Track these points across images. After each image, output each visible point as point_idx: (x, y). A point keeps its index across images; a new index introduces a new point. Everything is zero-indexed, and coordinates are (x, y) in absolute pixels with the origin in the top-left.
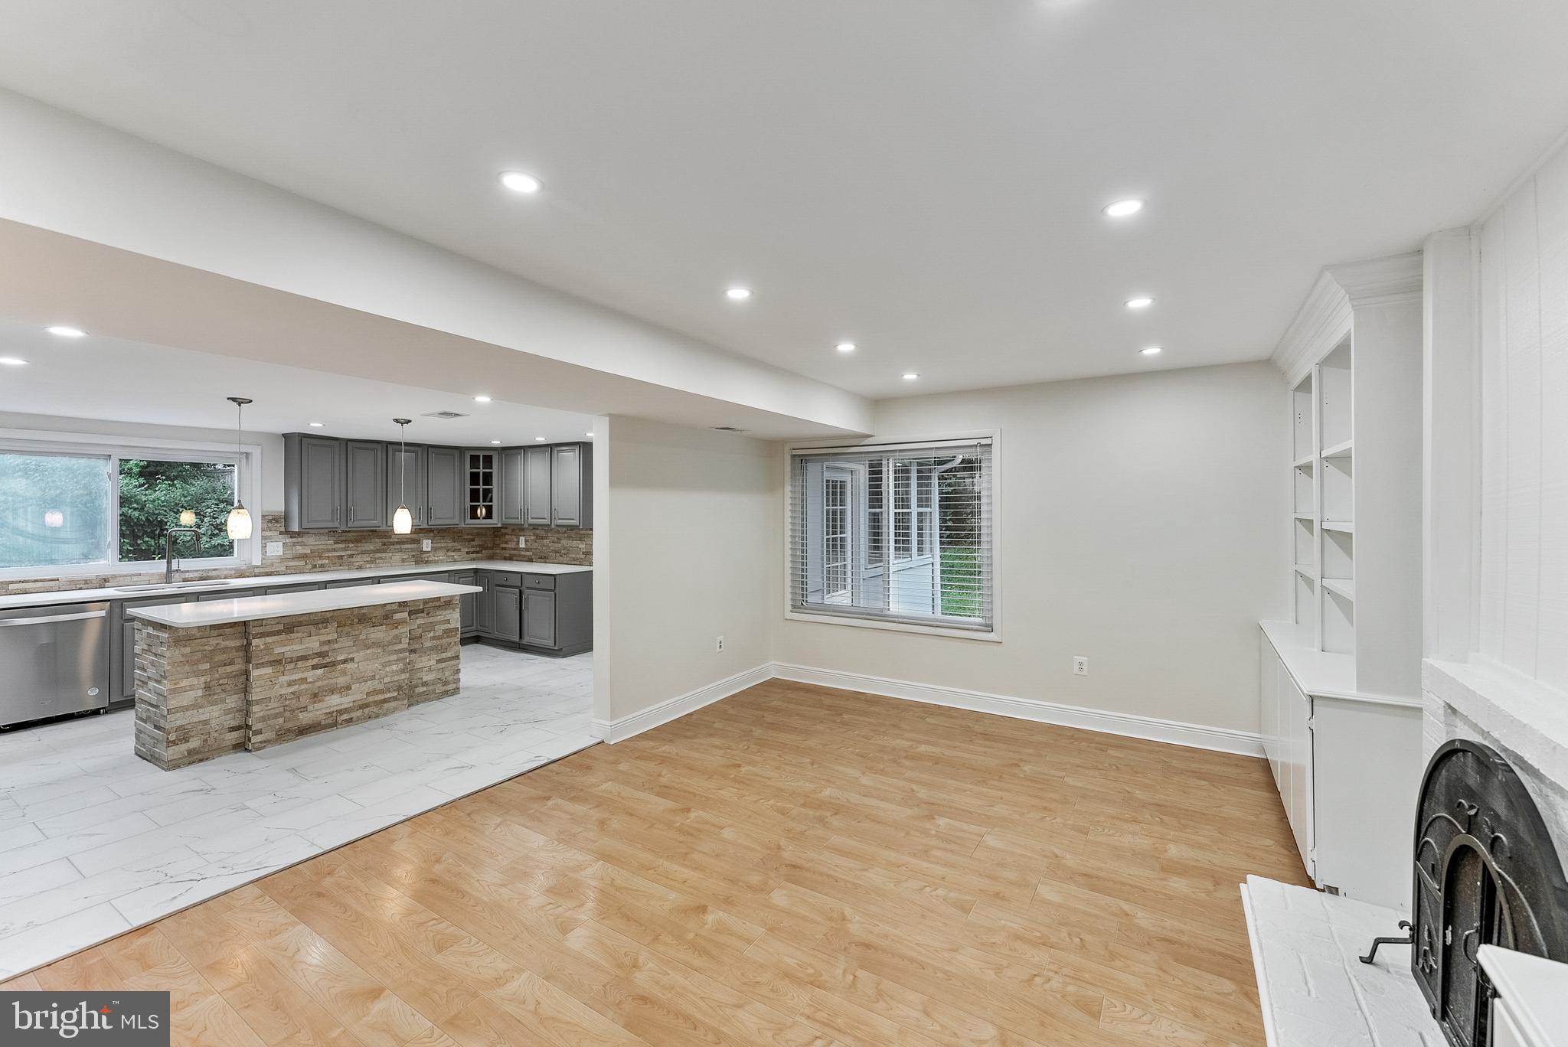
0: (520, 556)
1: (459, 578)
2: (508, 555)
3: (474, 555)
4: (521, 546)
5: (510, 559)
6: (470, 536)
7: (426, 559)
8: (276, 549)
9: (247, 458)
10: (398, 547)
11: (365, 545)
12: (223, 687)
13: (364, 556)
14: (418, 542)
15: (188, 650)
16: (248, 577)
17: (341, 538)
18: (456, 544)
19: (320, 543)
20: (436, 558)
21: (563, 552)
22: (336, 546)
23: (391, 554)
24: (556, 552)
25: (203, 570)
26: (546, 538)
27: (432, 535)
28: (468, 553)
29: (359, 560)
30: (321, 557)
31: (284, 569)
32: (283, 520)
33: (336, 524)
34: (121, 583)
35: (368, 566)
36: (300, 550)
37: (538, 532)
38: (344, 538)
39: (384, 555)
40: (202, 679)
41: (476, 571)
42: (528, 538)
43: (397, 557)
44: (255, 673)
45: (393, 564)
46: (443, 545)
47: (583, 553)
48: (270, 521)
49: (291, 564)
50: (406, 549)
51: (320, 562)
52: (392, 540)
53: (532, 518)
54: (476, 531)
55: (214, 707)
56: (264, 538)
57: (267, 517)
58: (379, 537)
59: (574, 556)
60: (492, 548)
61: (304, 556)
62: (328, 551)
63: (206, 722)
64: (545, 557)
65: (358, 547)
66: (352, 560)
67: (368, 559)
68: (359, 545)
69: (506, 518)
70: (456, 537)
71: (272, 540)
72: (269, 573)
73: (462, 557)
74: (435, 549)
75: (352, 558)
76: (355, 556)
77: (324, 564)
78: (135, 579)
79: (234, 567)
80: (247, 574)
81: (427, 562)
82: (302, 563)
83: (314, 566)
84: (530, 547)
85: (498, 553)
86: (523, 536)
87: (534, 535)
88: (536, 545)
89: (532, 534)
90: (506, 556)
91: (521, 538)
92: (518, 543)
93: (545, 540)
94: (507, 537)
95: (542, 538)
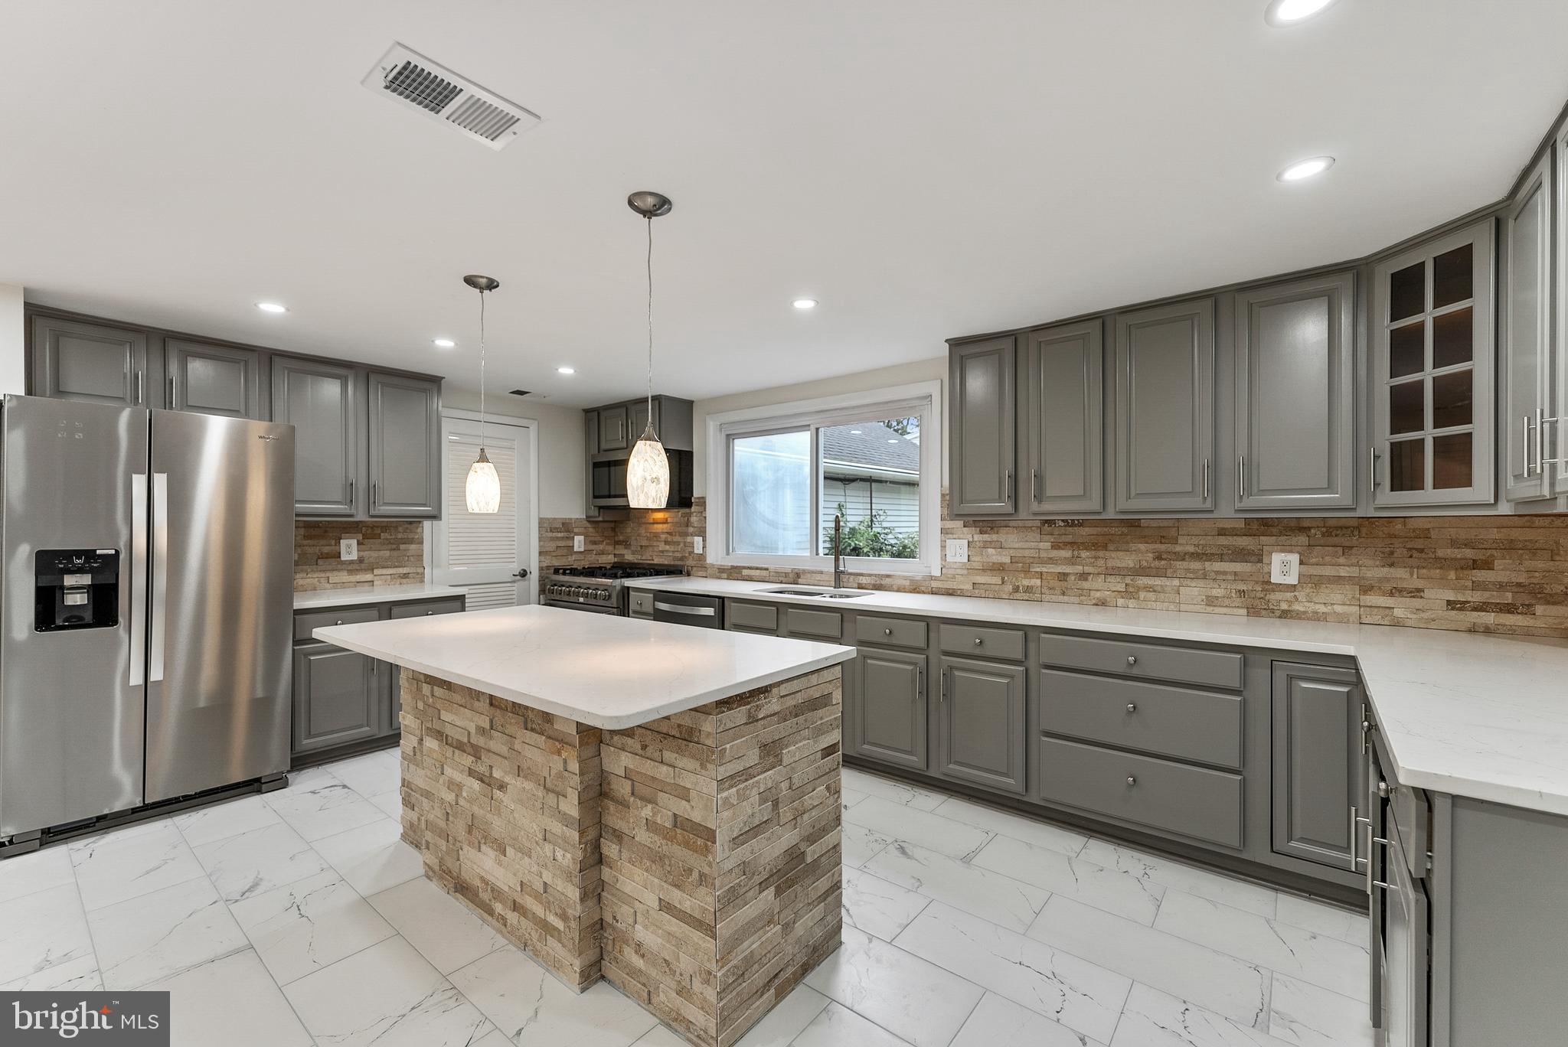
7: (1284, 606)
8: (958, 550)
10: (1196, 565)
11: (1113, 554)
13: (1111, 579)
14: (1250, 556)
16: (924, 593)
17: (1064, 539)
18: (1400, 573)
19: (1027, 545)
20: (1322, 609)
22: (1055, 553)
23: (1176, 582)
25: (876, 575)
27: (1303, 539)
30: (1027, 572)
31: (969, 587)
35: (1120, 602)
36: (994, 556)
38: (1069, 538)
39: (1157, 582)
43: (1194, 591)
45: (1183, 607)
46: (1343, 572)
49: (980, 579)
50: (1217, 573)
51: (1026, 582)
52: (1178, 548)
56: (944, 531)
58: (1145, 539)
61: (998, 568)
62: (1043, 562)
65: (1096, 558)
66: (1086, 585)
67: (1121, 587)
68: (1101, 554)
70: (1403, 551)
71: (955, 536)
72: (951, 591)
73: (1425, 615)
74: (1311, 581)
75: (1086, 579)
76: (1090, 578)
77: (1032, 587)
78: (818, 577)
79: (910, 574)
80: (923, 589)
81: (1285, 615)
82: (997, 580)
83: (1016, 589)
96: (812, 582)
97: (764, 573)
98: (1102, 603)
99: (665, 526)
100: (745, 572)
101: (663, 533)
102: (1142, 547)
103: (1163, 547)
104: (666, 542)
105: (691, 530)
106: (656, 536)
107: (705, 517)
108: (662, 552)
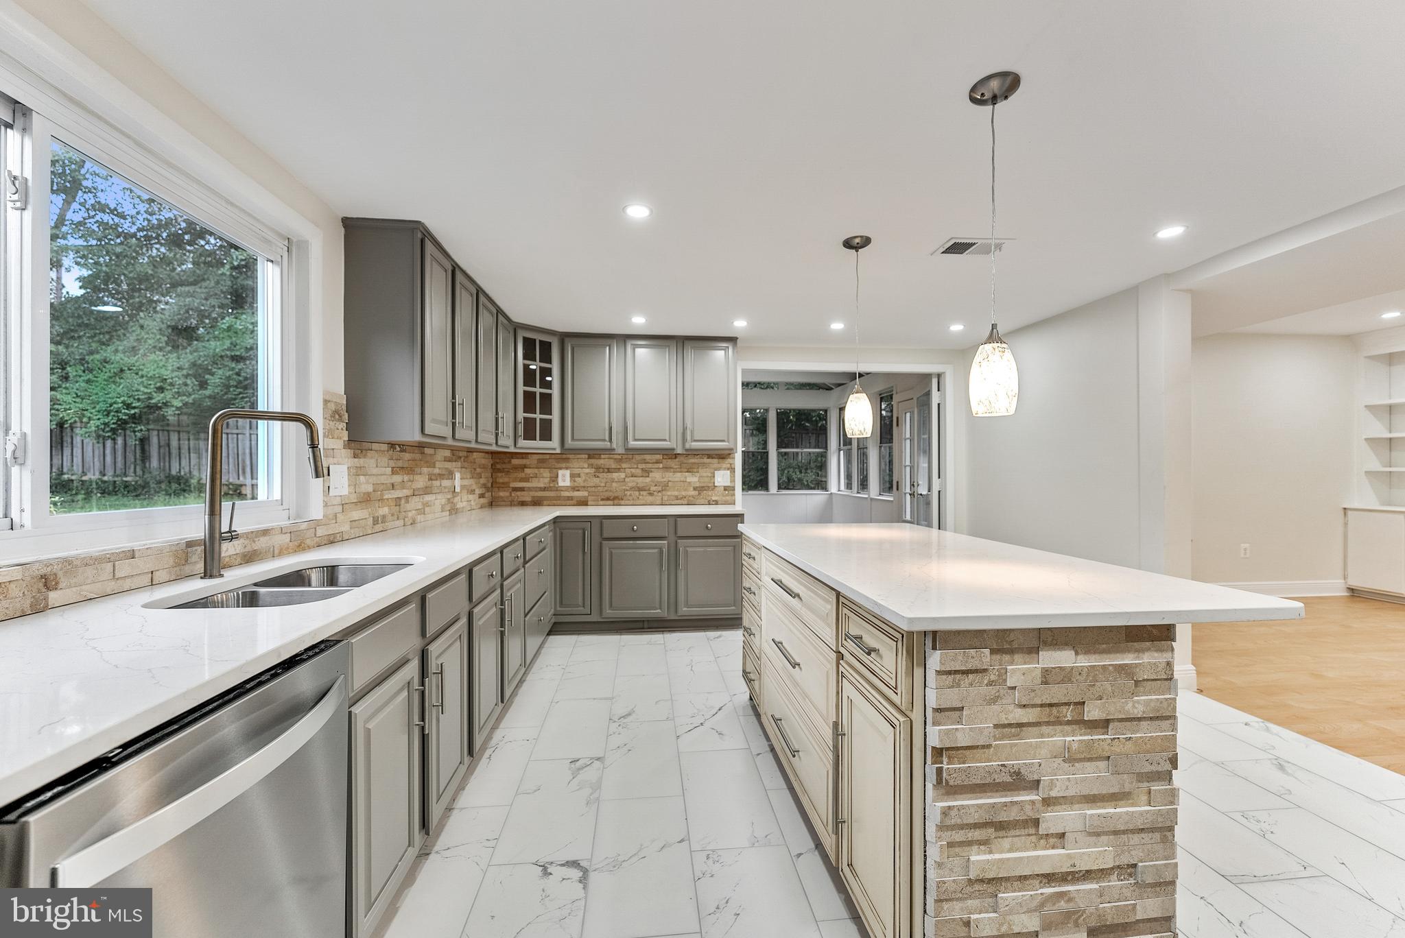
0: (558, 498)
2: (528, 499)
3: (482, 501)
4: (561, 484)
6: (480, 470)
8: (341, 479)
10: (438, 483)
11: (416, 477)
14: (451, 475)
16: (309, 547)
18: (473, 482)
19: (381, 471)
20: (462, 505)
21: (653, 488)
22: (392, 477)
23: (434, 496)
24: (640, 489)
26: (618, 470)
27: (460, 464)
28: (479, 496)
29: (413, 506)
36: (363, 484)
37: (601, 462)
39: (429, 498)
42: (576, 471)
43: (438, 502)
47: (695, 489)
48: (336, 415)
49: (355, 515)
50: (444, 487)
51: (381, 512)
52: (435, 472)
53: (636, 440)
56: (326, 454)
58: (427, 463)
59: (676, 493)
60: (493, 490)
61: (367, 499)
62: (388, 488)
64: (615, 498)
65: (409, 481)
68: (411, 477)
69: (574, 440)
70: (473, 470)
71: (336, 461)
72: (333, 539)
76: (409, 500)
77: (384, 516)
82: (366, 514)
84: (582, 484)
85: (502, 497)
86: (567, 468)
87: (591, 466)
88: (596, 481)
89: (586, 466)
90: (524, 500)
91: (560, 472)
92: (555, 478)
93: (616, 474)
94: (527, 471)
95: (609, 470)
102: (425, 470)
103: (431, 470)
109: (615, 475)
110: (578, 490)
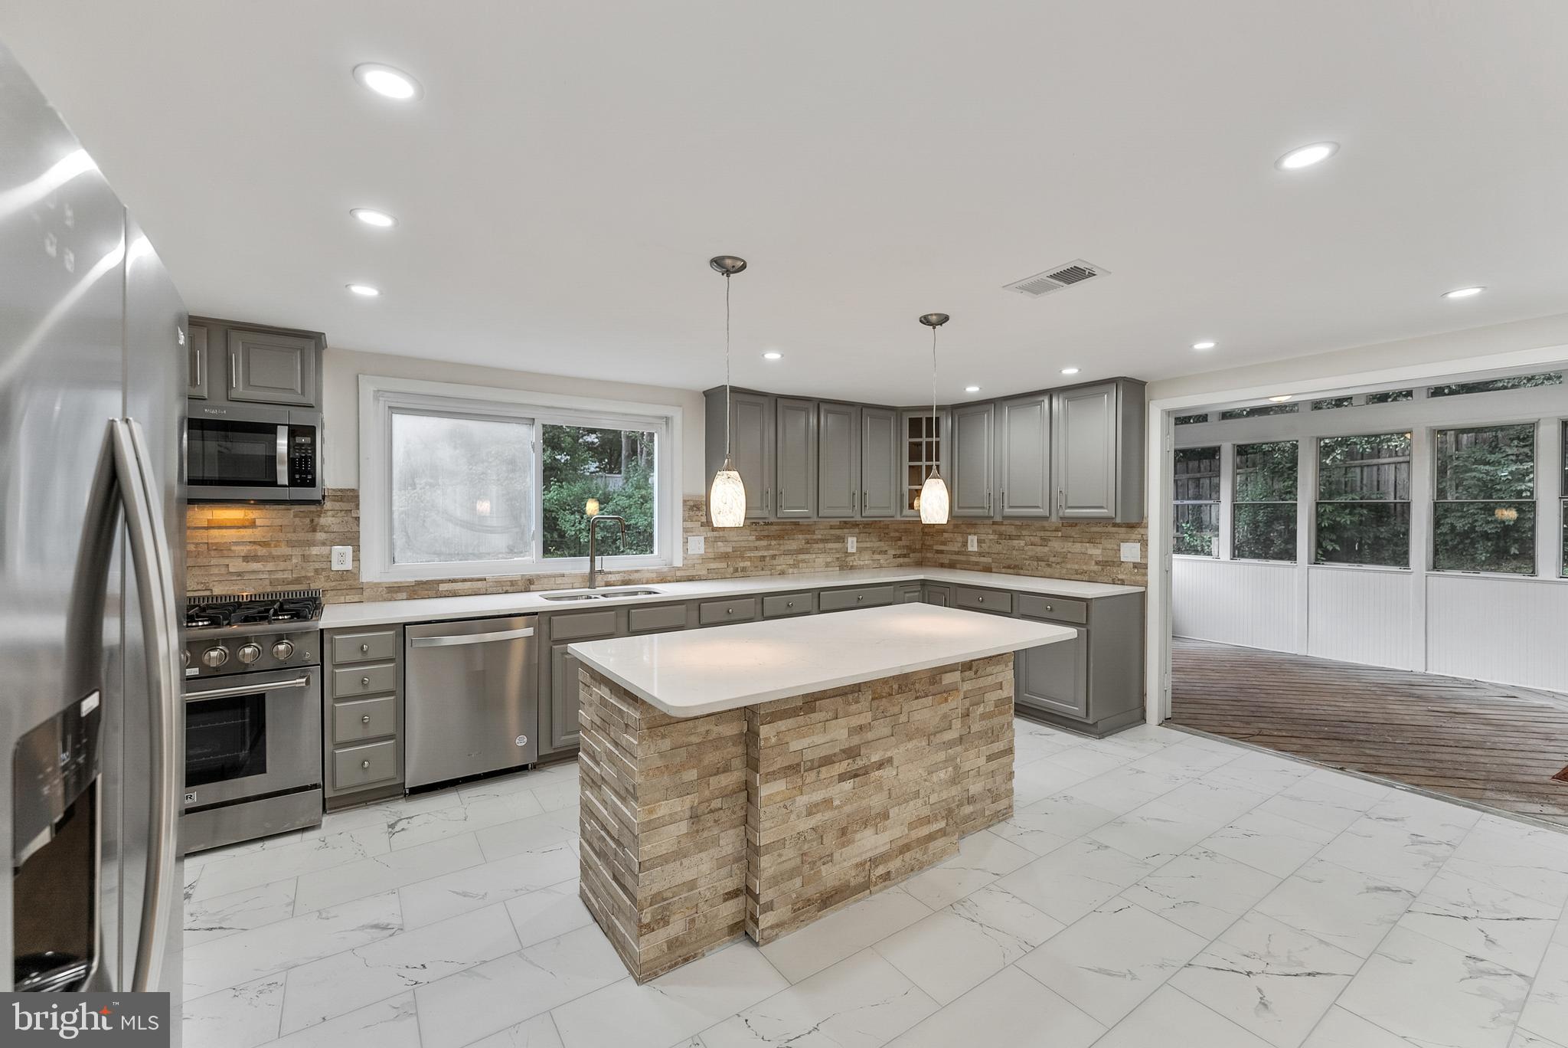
0: (968, 562)
1: (905, 593)
2: (947, 562)
3: (901, 560)
4: (970, 549)
5: (952, 566)
6: (897, 534)
7: (851, 564)
8: (698, 545)
9: (667, 424)
10: (821, 546)
11: (788, 542)
12: (716, 815)
13: (787, 557)
14: (841, 539)
15: (666, 744)
16: (670, 582)
17: (763, 533)
18: (882, 544)
19: (741, 539)
20: (862, 563)
21: (1052, 559)
22: (758, 543)
23: (814, 556)
24: (1039, 559)
25: (624, 572)
26: (1018, 537)
27: (857, 530)
28: (895, 556)
29: (782, 562)
30: (742, 558)
31: (704, 572)
32: (704, 507)
33: (765, 513)
34: (545, 586)
35: (791, 571)
36: (722, 547)
37: (1003, 528)
38: (769, 533)
39: (806, 556)
40: (688, 801)
41: (923, 583)
42: (983, 537)
43: (821, 560)
44: (765, 791)
45: (817, 570)
46: (868, 545)
47: (1097, 563)
48: (691, 508)
49: (713, 565)
50: (830, 549)
51: (742, 564)
52: (815, 537)
53: (1011, 507)
54: (903, 526)
55: (703, 855)
56: (686, 530)
57: (688, 503)
58: (802, 532)
59: (1076, 567)
60: (920, 551)
61: (725, 557)
62: (751, 549)
63: (692, 885)
64: (1016, 567)
65: (780, 545)
66: (775, 562)
68: (781, 542)
69: (959, 508)
70: (883, 535)
71: (694, 534)
72: (691, 578)
73: (888, 561)
74: (860, 550)
75: (775, 559)
76: (777, 557)
77: (746, 567)
78: (559, 580)
79: (656, 568)
80: (669, 578)
81: (852, 568)
82: (724, 565)
83: (736, 570)
84: (987, 550)
85: (928, 558)
86: (975, 534)
87: (995, 532)
88: (998, 548)
89: (991, 532)
90: (943, 562)
91: (970, 537)
92: (965, 544)
93: (1017, 542)
94: (946, 535)
95: (1010, 538)
96: (549, 586)
97: (479, 584)
98: (782, 573)
99: (249, 531)
100: (443, 587)
101: (237, 543)
102: (800, 536)
103: (808, 536)
104: (246, 558)
105: (320, 536)
106: (221, 549)
107: (357, 519)
108: (239, 574)
109: (1015, 542)
110: (984, 556)
